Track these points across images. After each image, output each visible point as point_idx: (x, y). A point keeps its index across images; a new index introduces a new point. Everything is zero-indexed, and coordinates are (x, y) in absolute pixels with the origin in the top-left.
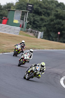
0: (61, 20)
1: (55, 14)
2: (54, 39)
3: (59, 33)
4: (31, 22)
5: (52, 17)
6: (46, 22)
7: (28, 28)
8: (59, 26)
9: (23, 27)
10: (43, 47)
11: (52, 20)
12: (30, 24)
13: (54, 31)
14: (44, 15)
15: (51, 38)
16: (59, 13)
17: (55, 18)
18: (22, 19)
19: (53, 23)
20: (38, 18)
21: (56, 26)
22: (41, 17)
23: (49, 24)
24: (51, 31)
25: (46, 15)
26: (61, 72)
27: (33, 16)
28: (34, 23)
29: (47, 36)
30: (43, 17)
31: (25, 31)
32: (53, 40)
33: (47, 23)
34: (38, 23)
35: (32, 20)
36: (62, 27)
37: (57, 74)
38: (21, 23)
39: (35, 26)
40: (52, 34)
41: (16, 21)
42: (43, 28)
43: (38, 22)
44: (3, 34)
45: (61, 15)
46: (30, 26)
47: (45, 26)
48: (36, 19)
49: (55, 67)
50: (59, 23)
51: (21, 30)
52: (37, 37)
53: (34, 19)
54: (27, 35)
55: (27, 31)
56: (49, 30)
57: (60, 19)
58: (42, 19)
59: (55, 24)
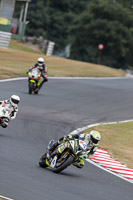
0: (105, 21)
1: (93, 7)
3: (101, 47)
4: (45, 24)
5: (87, 14)
6: (76, 23)
8: (102, 32)
11: (87, 21)
12: (45, 29)
13: (91, 43)
14: (73, 10)
16: (100, 5)
17: (92, 15)
20: (60, 16)
21: (96, 32)
22: (66, 14)
23: (81, 29)
24: (85, 43)
25: (77, 10)
26: (76, 120)
27: (51, 13)
28: (52, 27)
30: (70, 14)
31: (22, 41)
33: (77, 27)
34: (60, 27)
35: (48, 21)
36: (107, 35)
37: (66, 123)
38: (14, 25)
39: (54, 32)
42: (70, 38)
43: (60, 24)
45: (106, 10)
46: (45, 33)
47: (73, 31)
48: (56, 18)
50: (100, 27)
51: (13, 38)
52: (45, 53)
53: (52, 19)
56: (81, 39)
57: (103, 18)
58: (68, 20)
59: (93, 28)
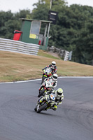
1: (89, 25)
2: (87, 61)
4: (54, 37)
5: (84, 30)
6: (75, 37)
7: (50, 45)
9: (43, 44)
10: (71, 72)
11: (84, 35)
12: (54, 41)
13: (87, 51)
14: (73, 27)
15: (82, 60)
17: (88, 31)
18: (42, 32)
19: (85, 38)
20: (64, 31)
21: (91, 43)
22: (68, 30)
23: (80, 41)
24: (83, 50)
25: (76, 27)
27: (58, 29)
28: (59, 39)
29: (78, 58)
30: (72, 30)
31: (46, 51)
32: (86, 64)
33: (77, 39)
34: (64, 39)
35: (56, 34)
37: (91, 111)
38: (41, 39)
39: (60, 43)
40: (84, 54)
41: (33, 36)
42: (71, 46)
43: (64, 37)
44: (14, 54)
46: (54, 43)
47: (74, 42)
48: (61, 33)
49: (88, 101)
51: (40, 49)
52: (63, 59)
53: (59, 33)
54: (48, 56)
55: (49, 50)
56: (80, 48)
58: (70, 34)
59: (88, 40)
